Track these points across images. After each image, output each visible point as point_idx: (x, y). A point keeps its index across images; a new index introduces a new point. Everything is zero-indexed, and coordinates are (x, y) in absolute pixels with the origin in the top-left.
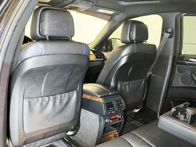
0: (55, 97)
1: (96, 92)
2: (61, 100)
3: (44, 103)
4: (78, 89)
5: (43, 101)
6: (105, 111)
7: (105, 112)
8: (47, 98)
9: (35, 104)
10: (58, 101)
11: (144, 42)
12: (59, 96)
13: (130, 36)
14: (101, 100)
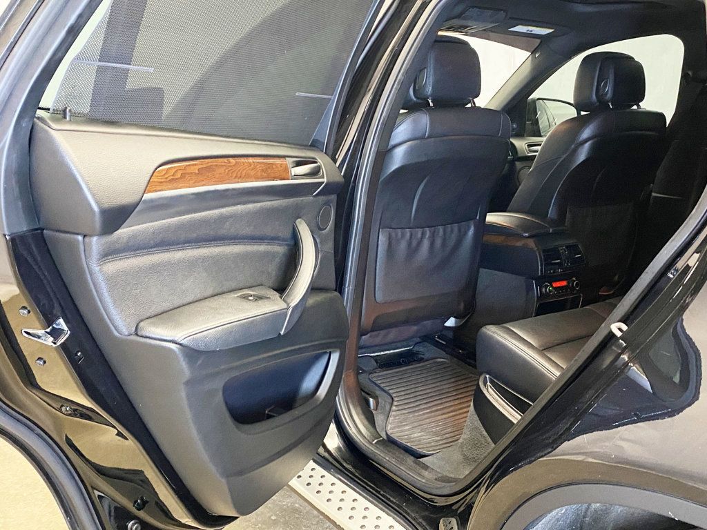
0: (434, 232)
1: (517, 226)
2: (444, 240)
3: (414, 243)
4: (478, 218)
5: (413, 237)
6: (541, 266)
7: (542, 269)
8: (419, 232)
9: (398, 241)
10: (438, 242)
11: (635, 107)
12: (441, 229)
13: (601, 93)
14: (531, 243)
